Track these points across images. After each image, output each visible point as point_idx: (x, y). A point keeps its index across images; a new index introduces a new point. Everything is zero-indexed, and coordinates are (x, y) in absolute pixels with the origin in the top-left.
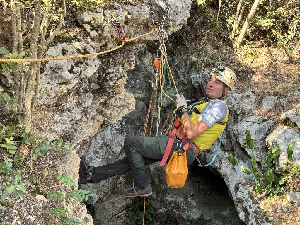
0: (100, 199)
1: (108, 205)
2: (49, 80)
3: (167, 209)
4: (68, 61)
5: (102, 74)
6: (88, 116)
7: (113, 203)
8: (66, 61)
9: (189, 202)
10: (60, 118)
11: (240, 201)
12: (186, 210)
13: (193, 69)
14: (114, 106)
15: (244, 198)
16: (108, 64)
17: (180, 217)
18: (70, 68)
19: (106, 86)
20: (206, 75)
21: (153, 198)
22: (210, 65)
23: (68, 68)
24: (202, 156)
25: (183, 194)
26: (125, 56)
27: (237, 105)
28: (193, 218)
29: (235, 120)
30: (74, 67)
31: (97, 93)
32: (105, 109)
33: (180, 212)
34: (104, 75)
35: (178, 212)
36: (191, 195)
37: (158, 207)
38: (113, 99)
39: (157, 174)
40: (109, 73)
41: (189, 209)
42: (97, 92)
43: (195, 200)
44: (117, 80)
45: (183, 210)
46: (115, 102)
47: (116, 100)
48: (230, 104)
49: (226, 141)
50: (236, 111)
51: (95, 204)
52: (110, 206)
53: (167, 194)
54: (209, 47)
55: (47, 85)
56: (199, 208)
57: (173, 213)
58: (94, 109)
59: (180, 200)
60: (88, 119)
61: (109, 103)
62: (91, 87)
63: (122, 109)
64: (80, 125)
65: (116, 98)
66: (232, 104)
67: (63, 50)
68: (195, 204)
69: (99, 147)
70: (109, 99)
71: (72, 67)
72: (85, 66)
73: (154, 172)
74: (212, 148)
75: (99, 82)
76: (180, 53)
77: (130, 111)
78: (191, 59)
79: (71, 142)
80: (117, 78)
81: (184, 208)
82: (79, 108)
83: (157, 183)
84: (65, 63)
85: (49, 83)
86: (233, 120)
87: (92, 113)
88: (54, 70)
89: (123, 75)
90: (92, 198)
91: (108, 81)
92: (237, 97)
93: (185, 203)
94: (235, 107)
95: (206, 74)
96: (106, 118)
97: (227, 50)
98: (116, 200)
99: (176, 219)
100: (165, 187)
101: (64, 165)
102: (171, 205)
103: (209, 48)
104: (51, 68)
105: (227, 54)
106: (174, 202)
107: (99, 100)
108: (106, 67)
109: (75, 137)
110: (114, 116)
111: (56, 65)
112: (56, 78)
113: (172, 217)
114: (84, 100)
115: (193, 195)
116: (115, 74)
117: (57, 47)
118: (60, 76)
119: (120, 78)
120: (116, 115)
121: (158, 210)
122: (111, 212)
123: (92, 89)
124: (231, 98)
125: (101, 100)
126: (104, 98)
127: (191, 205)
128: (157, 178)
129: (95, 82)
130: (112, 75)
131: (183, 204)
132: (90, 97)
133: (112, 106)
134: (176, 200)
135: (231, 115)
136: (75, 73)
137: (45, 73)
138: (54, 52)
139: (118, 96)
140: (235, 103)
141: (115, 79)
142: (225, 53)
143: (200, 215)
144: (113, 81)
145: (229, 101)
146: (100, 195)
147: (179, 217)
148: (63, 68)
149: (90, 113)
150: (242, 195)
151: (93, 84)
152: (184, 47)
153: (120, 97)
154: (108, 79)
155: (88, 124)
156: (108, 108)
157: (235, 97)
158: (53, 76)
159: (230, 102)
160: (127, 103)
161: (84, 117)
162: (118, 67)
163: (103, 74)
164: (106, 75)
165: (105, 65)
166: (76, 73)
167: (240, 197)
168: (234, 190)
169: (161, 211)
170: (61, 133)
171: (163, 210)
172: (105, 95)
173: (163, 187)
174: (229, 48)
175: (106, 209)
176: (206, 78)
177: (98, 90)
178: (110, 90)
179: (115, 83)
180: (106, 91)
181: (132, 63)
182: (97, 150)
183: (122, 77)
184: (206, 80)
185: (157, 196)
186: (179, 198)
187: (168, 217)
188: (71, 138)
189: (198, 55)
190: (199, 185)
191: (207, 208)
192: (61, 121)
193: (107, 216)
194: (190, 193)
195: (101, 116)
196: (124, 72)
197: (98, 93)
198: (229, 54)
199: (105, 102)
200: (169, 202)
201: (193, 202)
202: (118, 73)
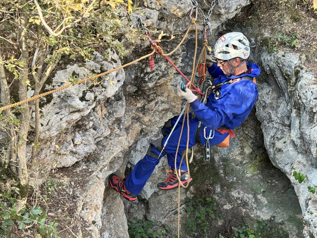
0: (155, 193)
1: (164, 199)
2: (58, 110)
3: (233, 206)
4: (80, 87)
5: (139, 74)
6: (121, 127)
7: (170, 197)
8: (77, 87)
9: (259, 200)
10: (83, 138)
11: (307, 223)
12: (255, 208)
13: (264, 48)
14: (154, 111)
15: (312, 221)
16: (147, 61)
17: (248, 216)
18: (81, 95)
19: (145, 87)
20: (278, 58)
21: (217, 192)
22: (285, 44)
23: (79, 96)
24: (271, 154)
25: (252, 190)
26: (169, 50)
27: (314, 100)
28: (262, 219)
29: (310, 119)
30: (86, 93)
31: (134, 97)
32: (143, 115)
33: (248, 210)
34: (142, 75)
35: (245, 210)
36: (262, 191)
37: (222, 202)
38: (153, 103)
39: (222, 164)
40: (147, 73)
41: (258, 208)
42: (134, 95)
43: (266, 198)
44: (159, 79)
45: (252, 208)
46: (156, 105)
47: (157, 103)
48: (306, 98)
49: (299, 141)
50: (312, 108)
51: (149, 199)
52: (166, 201)
53: (232, 189)
54: (287, 19)
55: (55, 116)
56: (270, 207)
57: (239, 211)
58: (130, 116)
59: (249, 197)
60: (121, 130)
61: (148, 109)
62: (127, 90)
63: (164, 114)
64: (111, 139)
65: (156, 101)
66: (307, 98)
67: (74, 73)
68: (266, 202)
69: (155, 135)
70: (148, 103)
71: (84, 93)
72: (100, 90)
73: (219, 162)
74: (284, 147)
75: (136, 84)
76: (251, 25)
77: (174, 115)
78: (262, 34)
79: (96, 164)
80: (158, 77)
81: (252, 206)
82: (110, 119)
83: (223, 175)
84: (75, 89)
85: (58, 113)
86: (308, 118)
87: (127, 122)
88: (62, 99)
89: (166, 72)
90: (146, 192)
91: (147, 82)
92: (314, 90)
93: (253, 200)
94: (311, 102)
95: (279, 56)
96: (145, 125)
97: (309, 23)
98: (174, 194)
99: (242, 217)
100: (231, 180)
101: (85, 195)
102: (237, 202)
103: (285, 21)
104: (59, 97)
105: (309, 28)
106: (241, 199)
107: (136, 105)
108: (144, 66)
109: (102, 157)
110: (154, 123)
111: (65, 92)
112: (66, 107)
113: (238, 215)
114: (116, 109)
115: (264, 192)
116: (156, 72)
117: (66, 71)
118: (70, 105)
119: (162, 77)
120: (157, 121)
121: (222, 206)
122: (167, 208)
123: (128, 92)
124: (307, 90)
125: (139, 105)
126: (142, 102)
127: (261, 203)
128: (222, 169)
129: (131, 84)
130: (151, 75)
131: (252, 202)
132: (122, 106)
133: (152, 111)
134: (243, 197)
135: (306, 112)
136: (87, 101)
137: (52, 102)
138: (63, 77)
139: (160, 98)
140: (312, 98)
141: (155, 79)
142: (306, 27)
143: (271, 216)
144: (153, 82)
145: (305, 94)
146: (155, 189)
147: (246, 216)
148: (73, 95)
149: (124, 122)
150: (310, 216)
151: (129, 86)
152: (256, 17)
153: (162, 100)
154: (147, 79)
155: (120, 138)
156: (147, 113)
157: (312, 90)
158: (62, 105)
159: (305, 96)
160: (171, 105)
161: (117, 128)
162: (160, 63)
163: (141, 73)
164: (145, 76)
165: (144, 64)
166: (89, 101)
167: (307, 219)
168: (304, 204)
169: (225, 207)
170: (84, 155)
171: (227, 207)
172: (144, 98)
173: (228, 180)
174: (312, 20)
175: (162, 204)
176: (279, 62)
177: (136, 92)
178: (150, 91)
179: (156, 83)
180: (145, 94)
181: (178, 57)
182: (152, 139)
183: (165, 74)
184: (279, 64)
185: (221, 190)
186: (246, 194)
187: (233, 215)
188: (98, 159)
189: (272, 30)
190: (272, 180)
191: (279, 208)
192: (84, 141)
193: (162, 212)
194: (261, 190)
195: (139, 124)
196: (168, 68)
197: (136, 96)
198: (311, 28)
199: (144, 106)
200: (235, 198)
201: (264, 200)
202: (160, 71)
